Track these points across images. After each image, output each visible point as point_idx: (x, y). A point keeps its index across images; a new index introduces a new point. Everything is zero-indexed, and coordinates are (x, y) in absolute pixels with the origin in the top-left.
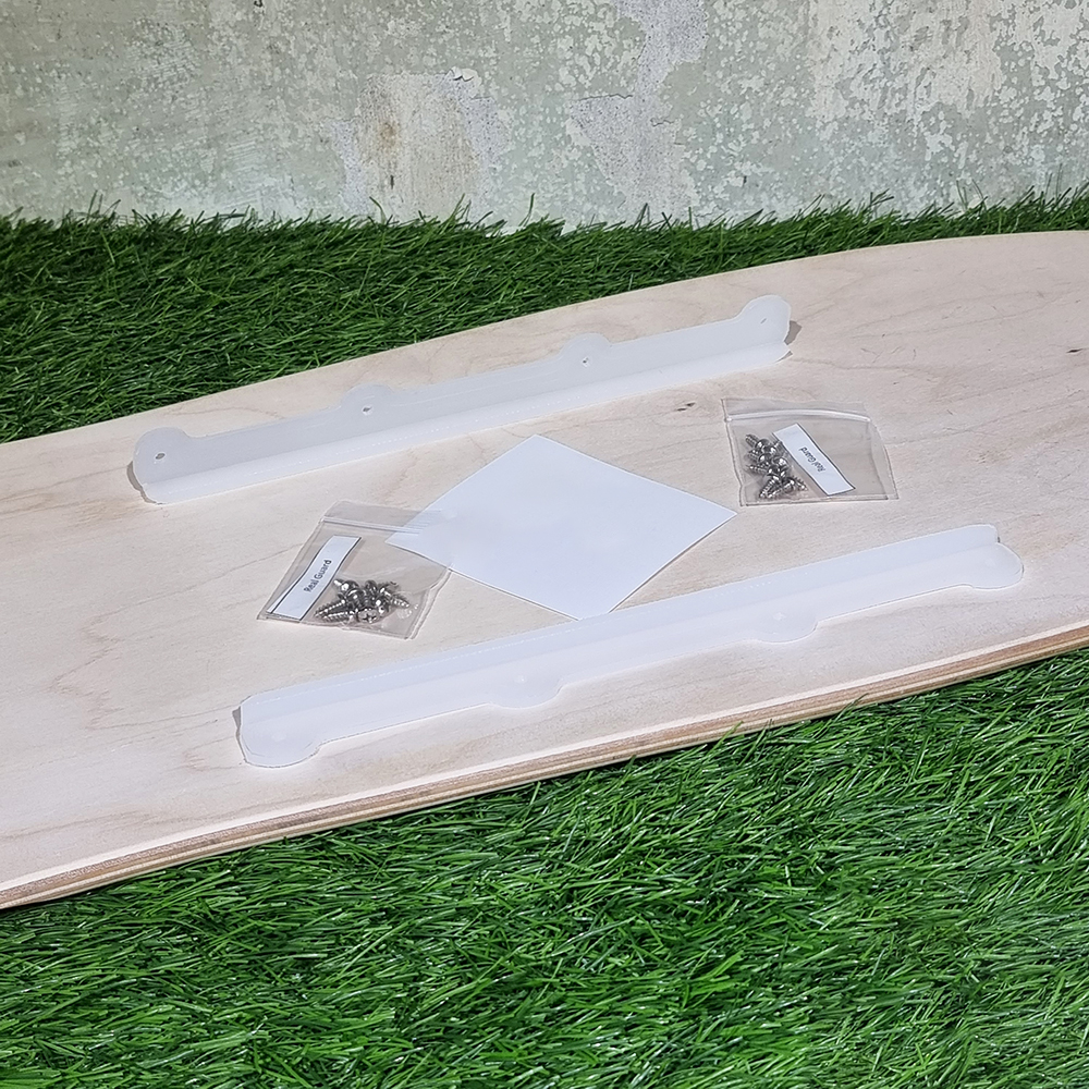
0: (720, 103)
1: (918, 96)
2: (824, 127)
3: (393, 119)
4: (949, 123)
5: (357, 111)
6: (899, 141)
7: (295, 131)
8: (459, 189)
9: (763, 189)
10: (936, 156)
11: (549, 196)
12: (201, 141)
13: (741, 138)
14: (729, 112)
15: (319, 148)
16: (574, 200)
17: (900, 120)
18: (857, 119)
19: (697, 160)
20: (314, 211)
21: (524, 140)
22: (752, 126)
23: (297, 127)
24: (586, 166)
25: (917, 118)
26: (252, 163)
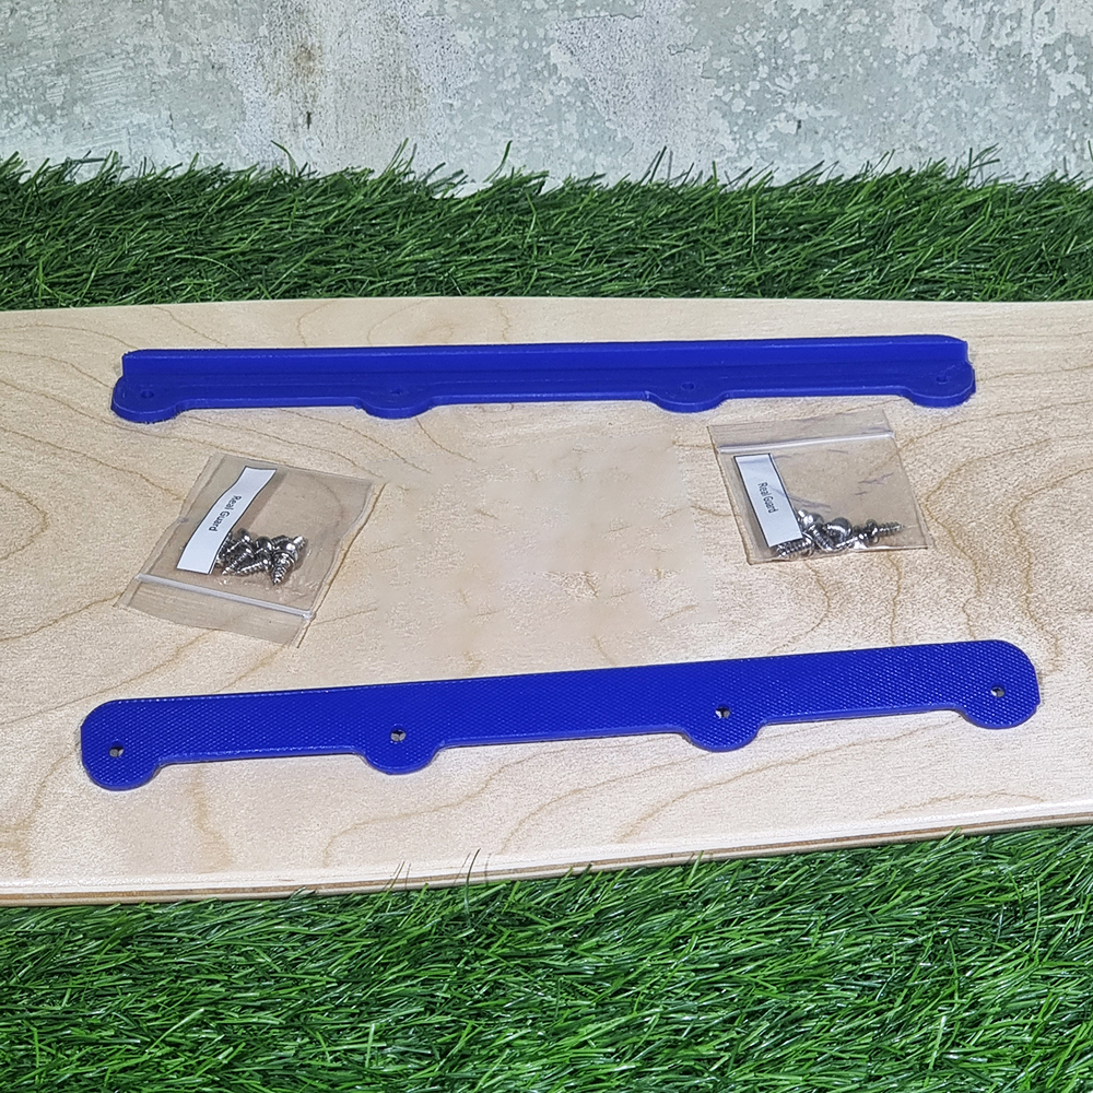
0: (764, 27)
1: (1037, 25)
2: (909, 59)
3: (313, 40)
4: (1082, 59)
5: (263, 31)
6: (1012, 80)
7: (177, 54)
8: (401, 131)
9: (825, 138)
10: (1063, 101)
11: (527, 140)
12: (48, 66)
13: (792, 72)
14: (775, 40)
15: (210, 77)
16: (561, 146)
17: (1012, 54)
18: (954, 51)
19: (732, 99)
20: (201, 156)
21: (491, 69)
22: (807, 57)
23: (181, 49)
24: (578, 104)
25: (1036, 52)
26: (116, 95)
